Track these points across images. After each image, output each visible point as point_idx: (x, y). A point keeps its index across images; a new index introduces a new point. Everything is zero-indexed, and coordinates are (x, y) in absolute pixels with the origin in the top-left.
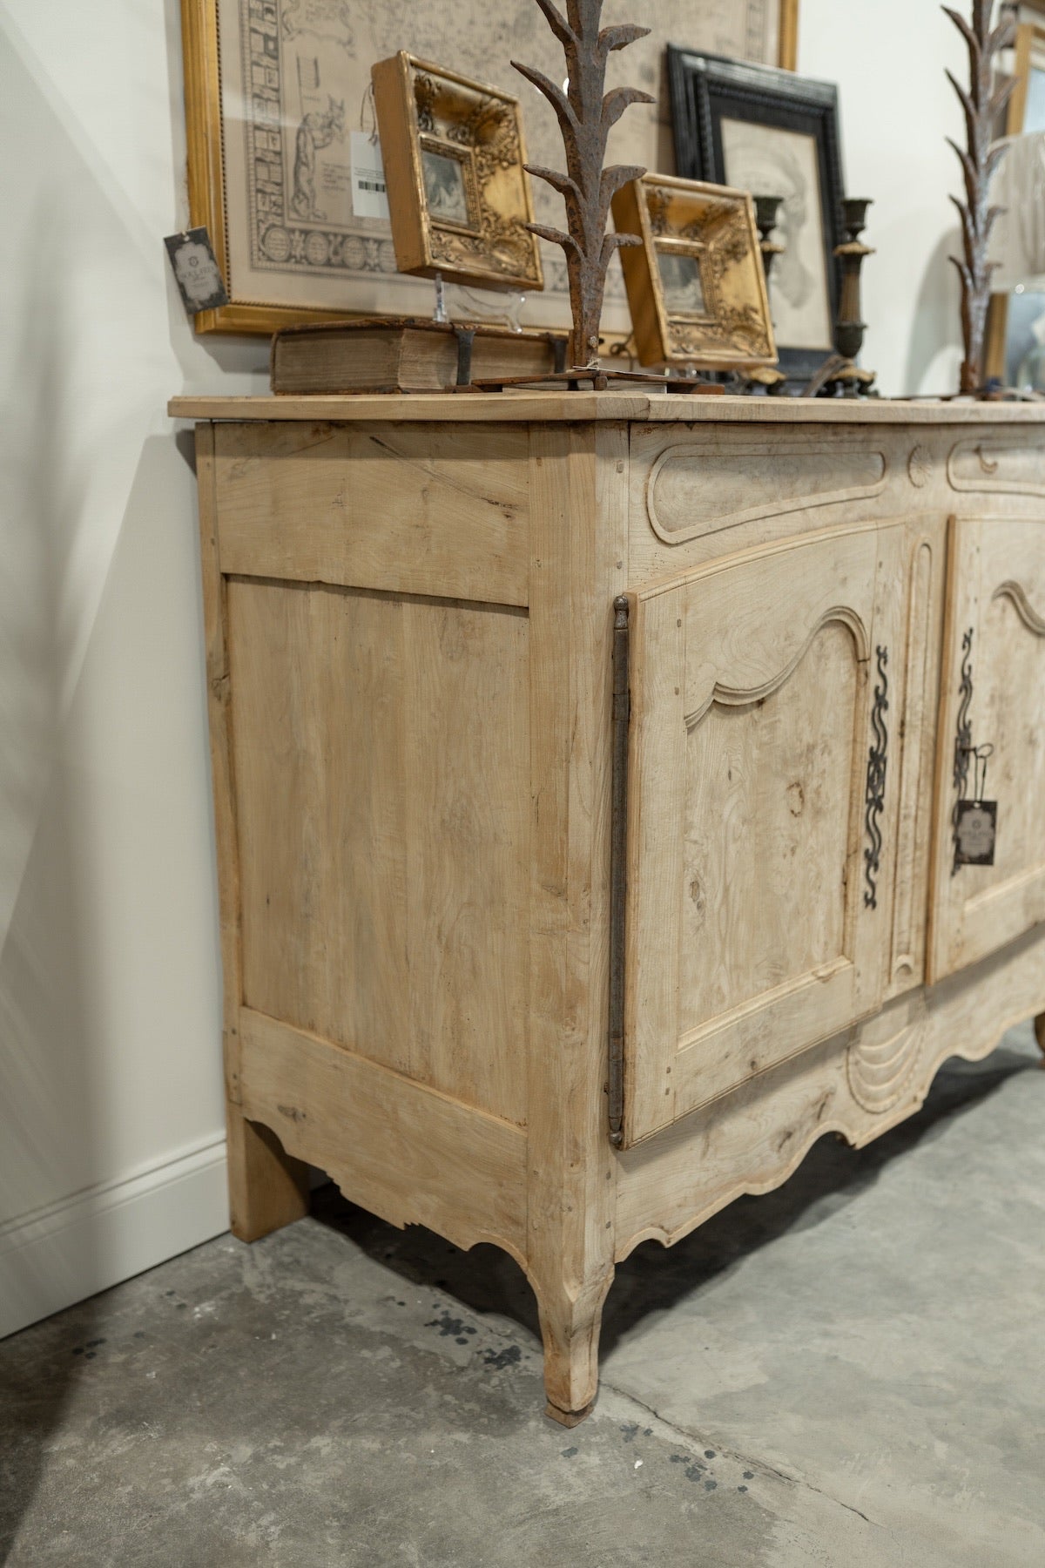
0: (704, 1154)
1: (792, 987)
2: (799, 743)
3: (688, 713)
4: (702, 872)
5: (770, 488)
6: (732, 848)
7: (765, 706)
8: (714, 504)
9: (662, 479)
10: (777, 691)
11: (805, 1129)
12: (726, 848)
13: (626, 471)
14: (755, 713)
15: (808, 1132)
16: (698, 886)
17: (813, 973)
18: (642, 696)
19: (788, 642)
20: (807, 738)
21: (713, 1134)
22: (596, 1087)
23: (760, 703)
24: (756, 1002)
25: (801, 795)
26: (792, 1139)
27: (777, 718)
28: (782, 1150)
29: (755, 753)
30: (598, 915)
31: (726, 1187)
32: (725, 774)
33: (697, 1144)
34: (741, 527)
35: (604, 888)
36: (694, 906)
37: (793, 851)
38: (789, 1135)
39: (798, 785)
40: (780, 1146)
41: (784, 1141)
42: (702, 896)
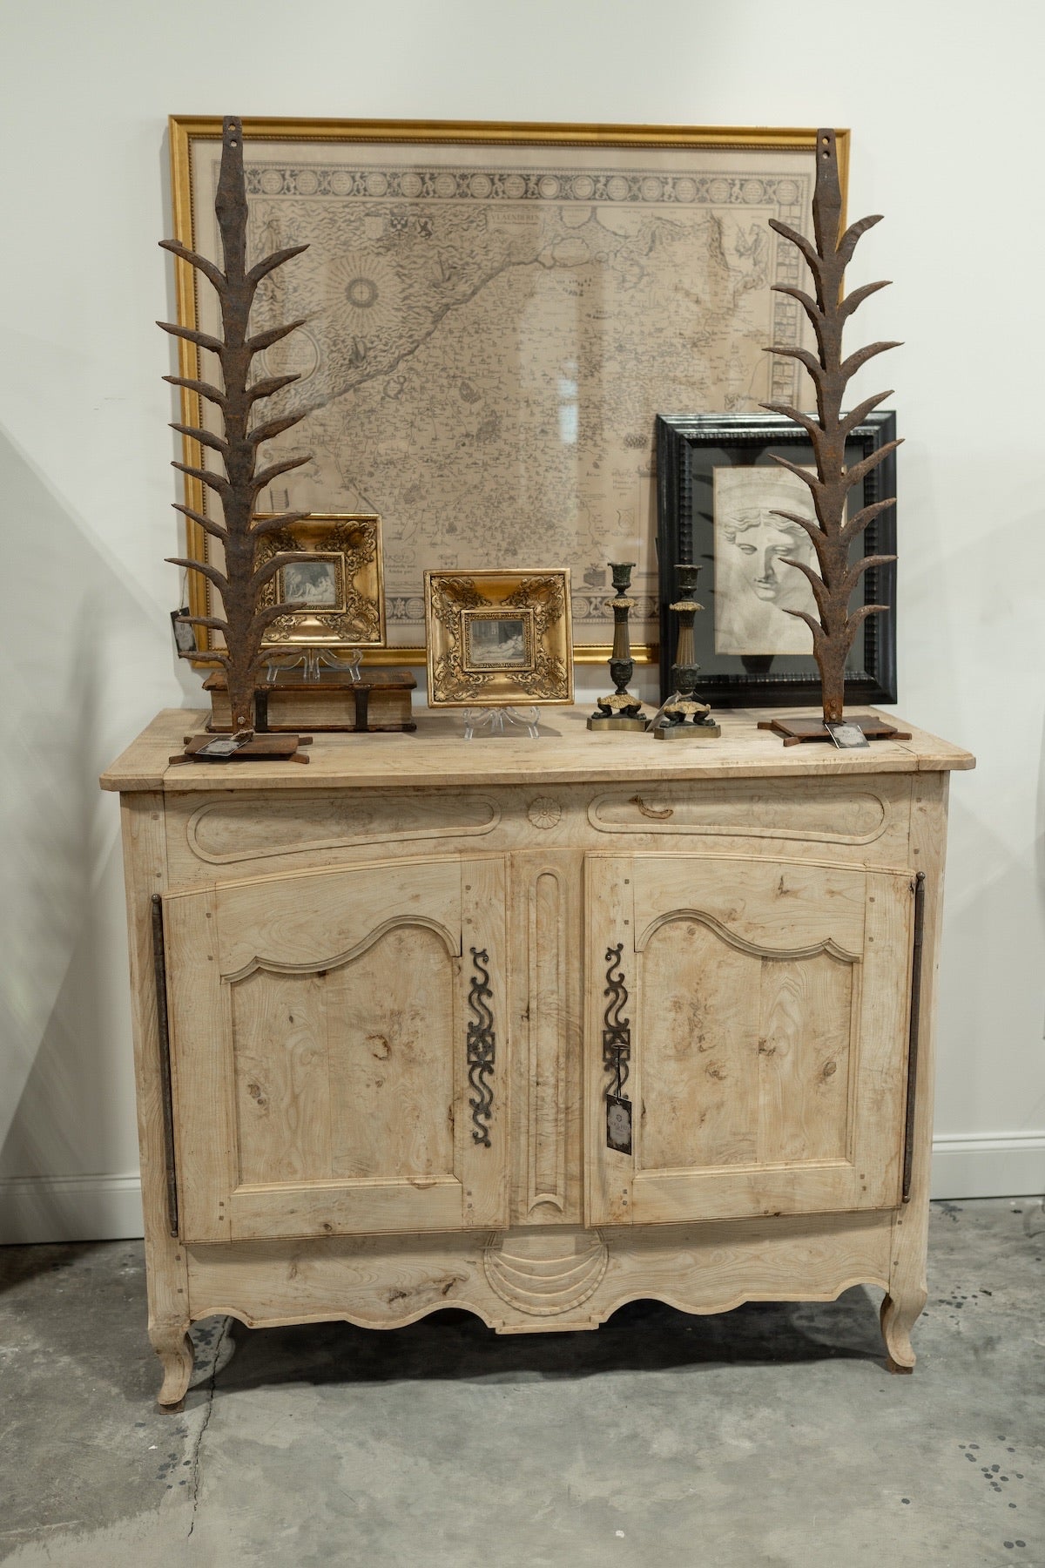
0: (291, 1277)
1: (377, 1183)
2: (378, 1008)
3: (223, 974)
4: (262, 1080)
5: (336, 829)
6: (300, 1071)
7: (327, 977)
8: (267, 838)
9: (202, 824)
10: (342, 967)
11: (424, 1297)
12: (292, 1067)
13: (162, 818)
14: (317, 981)
15: (429, 1301)
16: (258, 1088)
17: (408, 1179)
18: (171, 958)
19: (343, 936)
20: (389, 1004)
21: (302, 1266)
22: (160, 1196)
23: (322, 974)
24: (333, 1182)
25: (385, 1044)
26: (407, 1299)
27: (346, 986)
28: (394, 1304)
29: (322, 1008)
30: (153, 1088)
31: (325, 1309)
32: (285, 1017)
33: (283, 1268)
34: (300, 854)
35: (157, 1071)
36: (255, 1102)
37: (379, 1084)
38: (404, 1295)
39: (381, 1037)
40: (391, 1300)
41: (396, 1297)
42: (263, 1096)
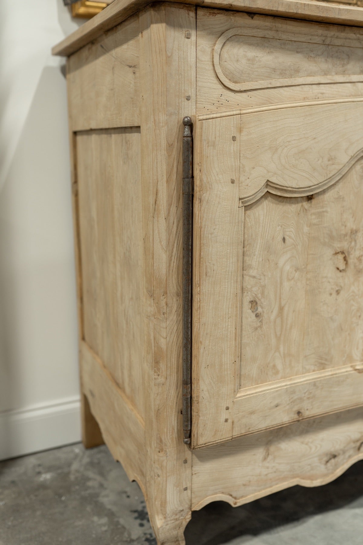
0: (265, 459)
1: (334, 372)
2: (343, 228)
3: (242, 196)
4: (259, 295)
5: (324, 66)
6: (286, 285)
7: (314, 201)
8: (274, 70)
9: (227, 48)
10: (324, 192)
11: (347, 455)
12: (281, 283)
13: (193, 38)
14: (306, 204)
15: (350, 457)
16: (256, 303)
17: (352, 366)
18: (201, 181)
19: (330, 162)
20: (351, 225)
21: (272, 448)
22: (174, 410)
23: (310, 198)
24: (304, 377)
25: (345, 259)
26: (336, 459)
27: (324, 210)
28: (329, 464)
29: (306, 229)
30: (174, 311)
31: (285, 479)
32: (280, 239)
33: (260, 453)
34: (298, 88)
35: (178, 295)
36: (253, 315)
37: (338, 292)
38: (334, 456)
39: (343, 253)
40: (327, 462)
41: (330, 459)
42: (260, 310)
